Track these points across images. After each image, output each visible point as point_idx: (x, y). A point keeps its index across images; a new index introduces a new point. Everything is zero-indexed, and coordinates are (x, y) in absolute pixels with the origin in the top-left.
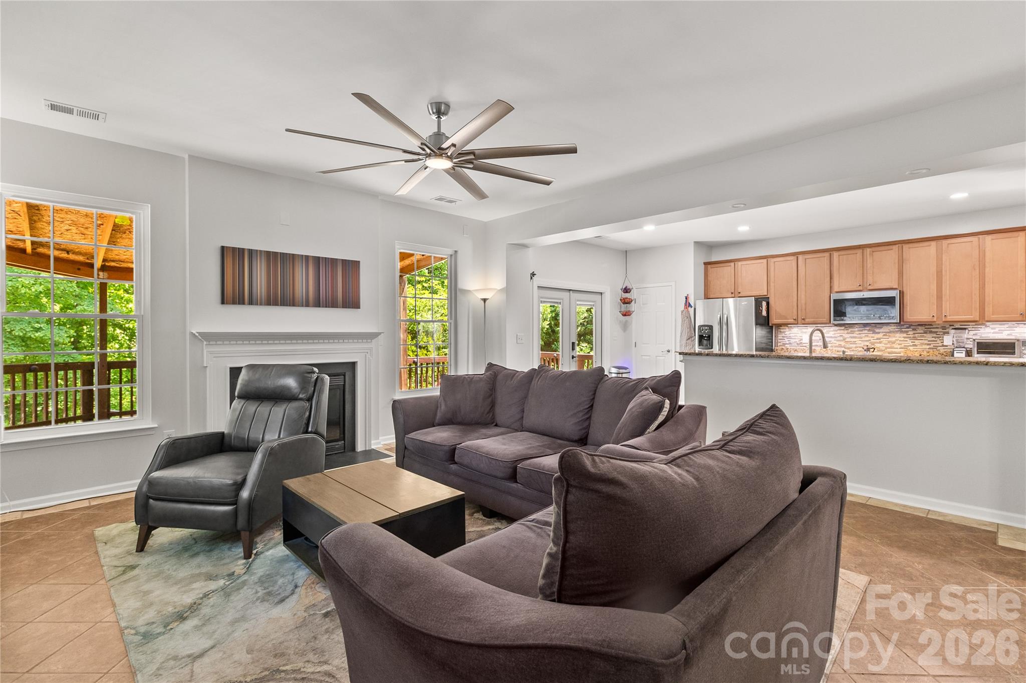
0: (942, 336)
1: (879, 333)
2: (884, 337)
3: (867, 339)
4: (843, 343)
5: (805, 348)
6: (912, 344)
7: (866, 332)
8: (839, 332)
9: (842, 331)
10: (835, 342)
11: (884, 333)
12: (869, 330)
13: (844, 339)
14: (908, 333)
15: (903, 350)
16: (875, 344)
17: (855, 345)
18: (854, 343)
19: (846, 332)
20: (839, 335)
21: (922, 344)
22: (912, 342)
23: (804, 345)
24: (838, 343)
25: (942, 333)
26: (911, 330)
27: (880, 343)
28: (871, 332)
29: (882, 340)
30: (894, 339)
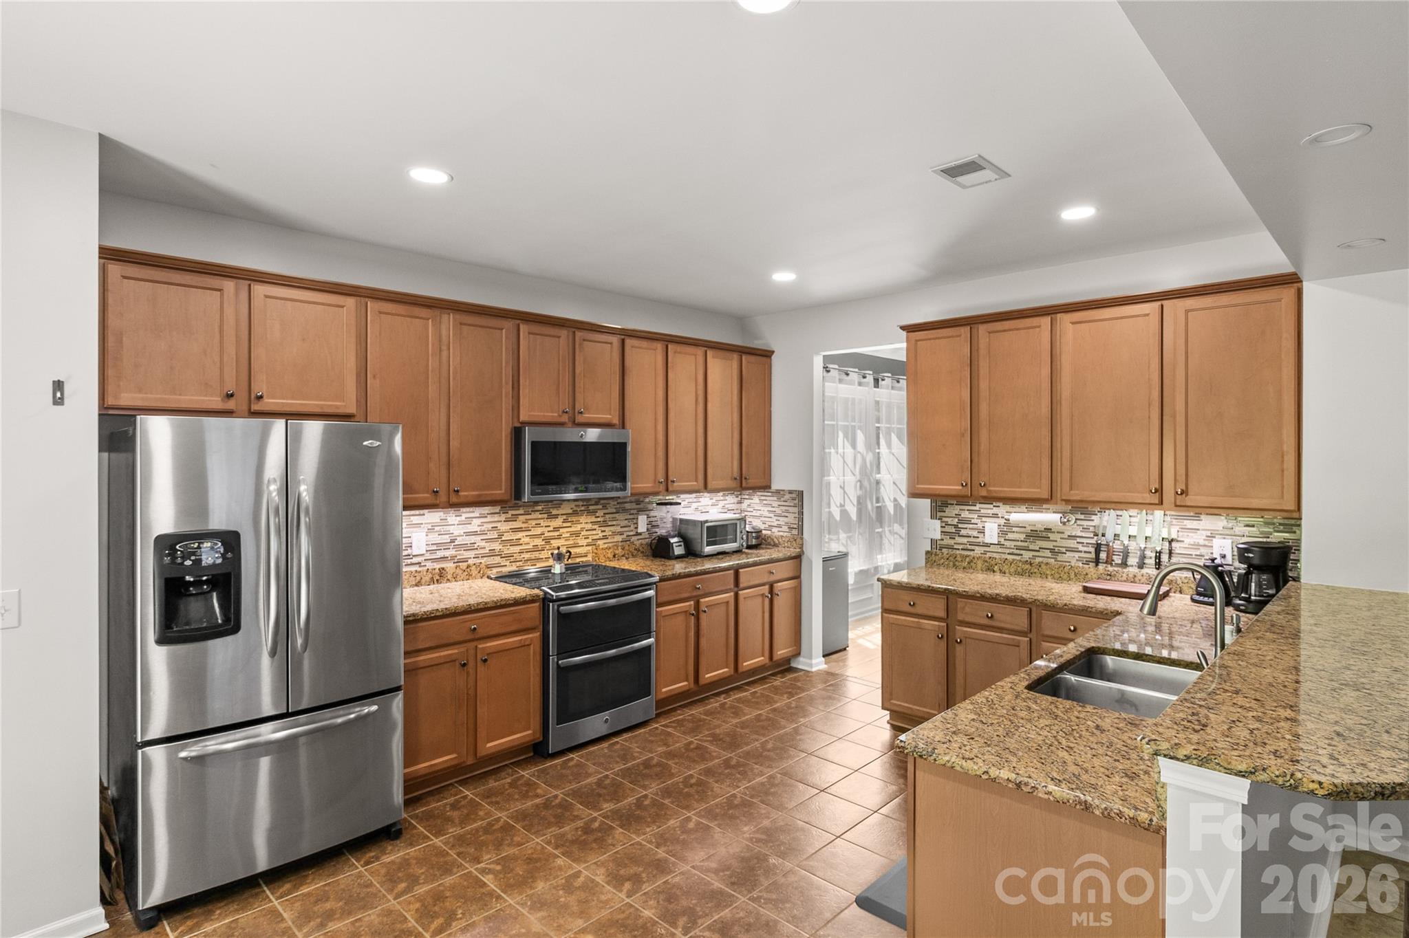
0: (636, 516)
1: (556, 516)
2: (565, 525)
3: (538, 531)
4: (497, 546)
5: (416, 568)
6: (601, 535)
7: (537, 515)
8: (489, 519)
9: (496, 518)
10: (483, 544)
11: (565, 517)
12: (541, 512)
13: (501, 536)
14: (597, 515)
15: (590, 548)
16: (552, 541)
17: (517, 549)
18: (517, 543)
19: (503, 517)
20: (490, 526)
21: (614, 534)
22: (602, 531)
23: (415, 560)
24: (489, 546)
25: (635, 512)
26: (601, 507)
27: (559, 537)
28: (546, 516)
29: (561, 530)
30: (579, 527)
